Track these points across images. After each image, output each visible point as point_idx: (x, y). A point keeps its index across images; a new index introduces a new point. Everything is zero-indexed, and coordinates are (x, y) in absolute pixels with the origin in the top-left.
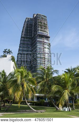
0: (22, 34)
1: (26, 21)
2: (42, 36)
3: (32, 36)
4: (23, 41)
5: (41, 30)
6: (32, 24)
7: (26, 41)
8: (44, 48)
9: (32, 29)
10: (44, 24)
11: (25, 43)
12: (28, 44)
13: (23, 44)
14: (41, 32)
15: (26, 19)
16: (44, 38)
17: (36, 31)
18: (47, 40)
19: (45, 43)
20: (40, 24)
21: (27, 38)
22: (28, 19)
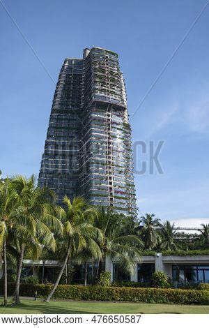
0: (54, 102)
1: (63, 66)
2: (104, 106)
3: (79, 106)
4: (57, 119)
5: (102, 90)
6: (81, 75)
7: (65, 119)
8: (109, 138)
9: (81, 89)
10: (112, 73)
11: (63, 126)
12: (68, 128)
13: (57, 128)
14: (103, 95)
15: (65, 63)
16: (109, 111)
17: (89, 92)
18: (118, 116)
19: (113, 123)
20: (99, 73)
21: (66, 112)
22: (70, 61)
